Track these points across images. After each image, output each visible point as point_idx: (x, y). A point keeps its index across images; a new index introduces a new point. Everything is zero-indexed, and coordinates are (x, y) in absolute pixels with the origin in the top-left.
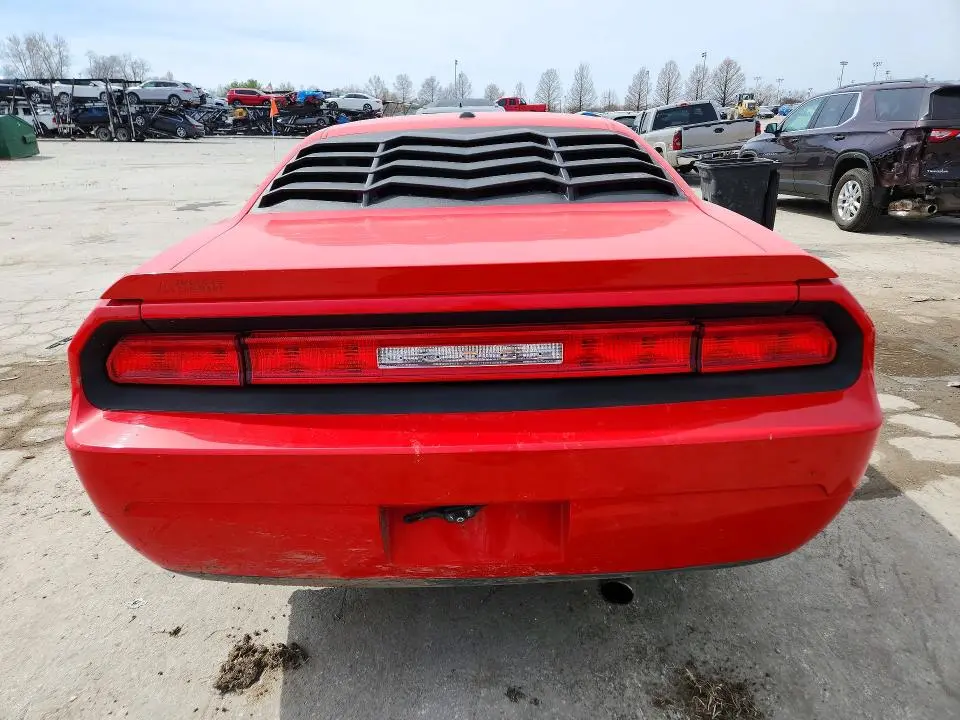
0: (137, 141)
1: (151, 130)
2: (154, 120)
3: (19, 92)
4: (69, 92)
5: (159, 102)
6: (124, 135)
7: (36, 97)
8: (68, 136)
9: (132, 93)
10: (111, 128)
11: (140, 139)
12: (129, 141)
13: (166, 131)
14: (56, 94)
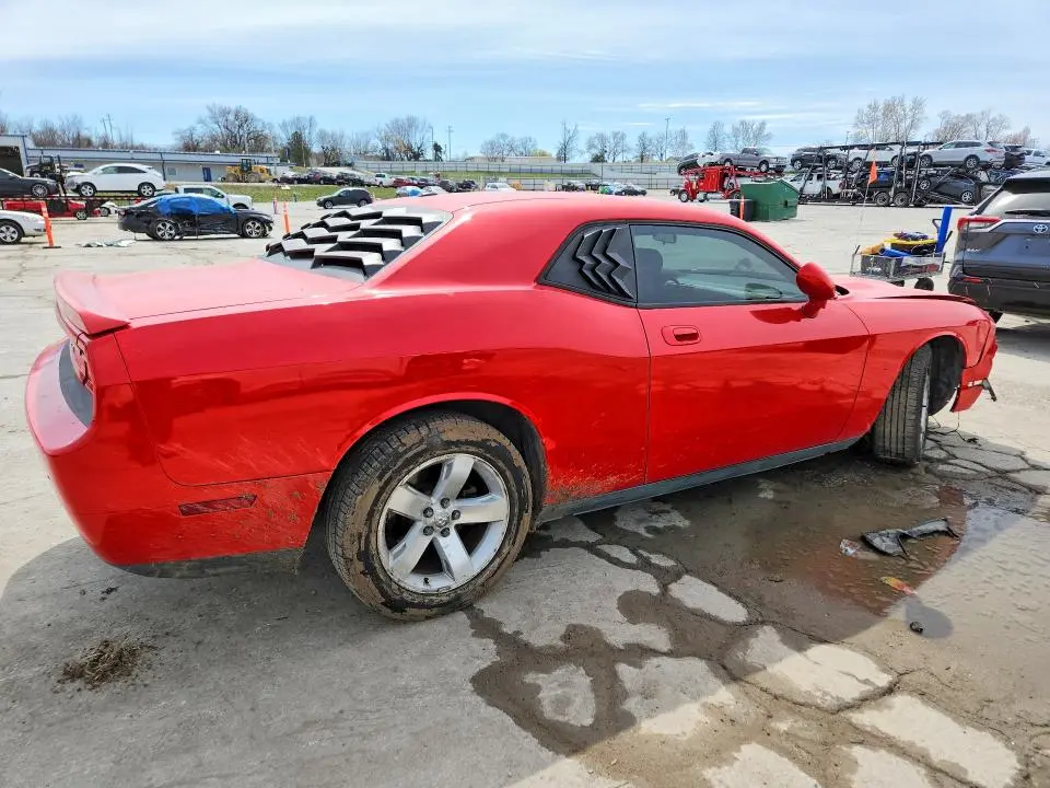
0: (916, 206)
1: (935, 195)
2: (941, 184)
3: (820, 159)
4: (863, 157)
5: (952, 165)
6: (902, 200)
7: (832, 163)
8: (848, 200)
9: (928, 156)
10: (891, 193)
11: (919, 205)
12: (907, 206)
13: (950, 195)
14: (850, 159)
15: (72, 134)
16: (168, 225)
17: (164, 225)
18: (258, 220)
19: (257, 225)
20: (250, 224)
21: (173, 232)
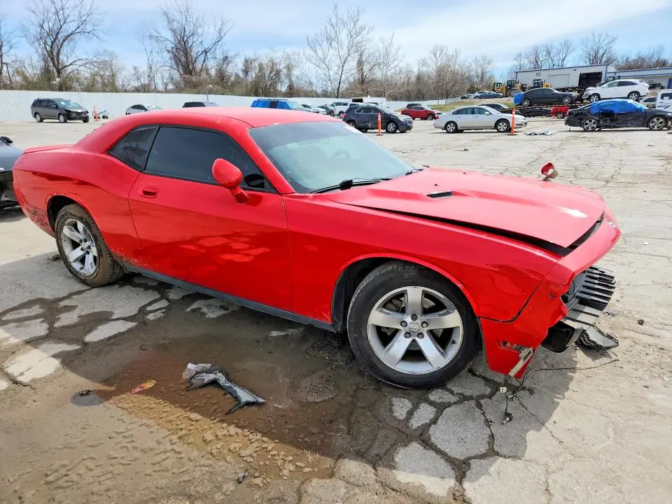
15: (655, 60)
16: (593, 121)
17: (590, 121)
18: (662, 116)
19: (661, 120)
20: (655, 120)
21: (595, 126)
